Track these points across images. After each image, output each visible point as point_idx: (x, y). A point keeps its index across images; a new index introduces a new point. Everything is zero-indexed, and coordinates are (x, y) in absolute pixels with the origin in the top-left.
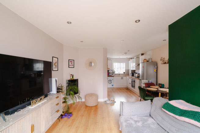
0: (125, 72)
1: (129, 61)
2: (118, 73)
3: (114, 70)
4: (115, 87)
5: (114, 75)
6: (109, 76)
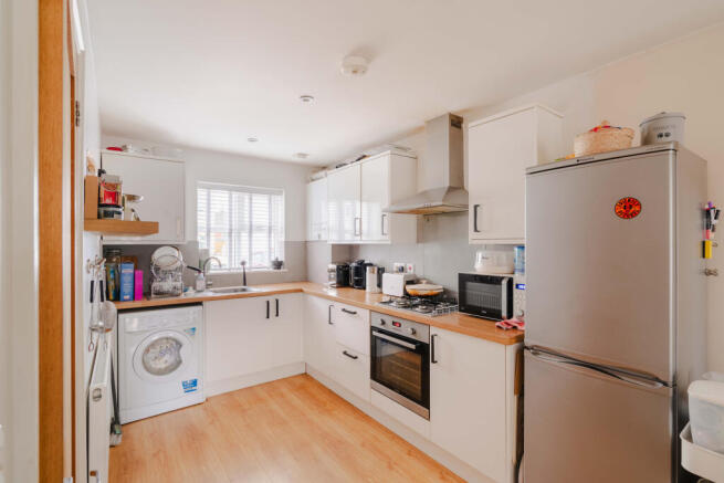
0: (281, 258)
1: (308, 182)
2: (237, 268)
3: (202, 245)
4: (212, 392)
5: (201, 284)
6: (154, 301)
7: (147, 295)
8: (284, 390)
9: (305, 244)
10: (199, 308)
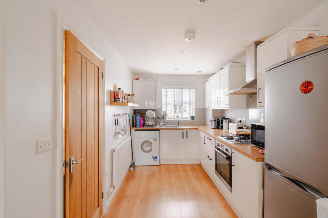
1: (205, 82)
3: (164, 110)
6: (145, 128)
7: (143, 126)
8: (188, 168)
9: (205, 110)
10: (158, 132)
